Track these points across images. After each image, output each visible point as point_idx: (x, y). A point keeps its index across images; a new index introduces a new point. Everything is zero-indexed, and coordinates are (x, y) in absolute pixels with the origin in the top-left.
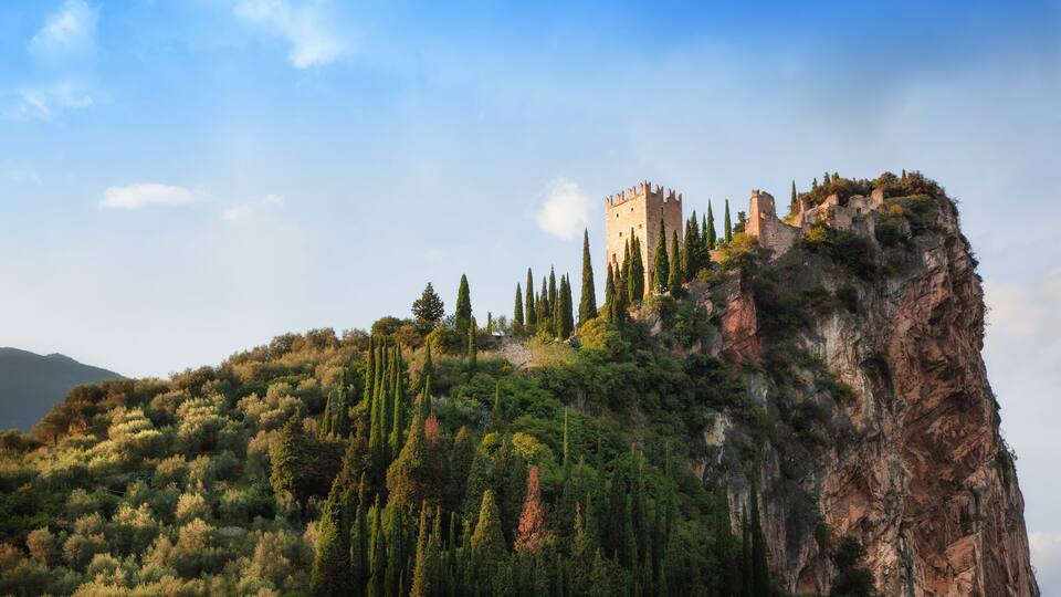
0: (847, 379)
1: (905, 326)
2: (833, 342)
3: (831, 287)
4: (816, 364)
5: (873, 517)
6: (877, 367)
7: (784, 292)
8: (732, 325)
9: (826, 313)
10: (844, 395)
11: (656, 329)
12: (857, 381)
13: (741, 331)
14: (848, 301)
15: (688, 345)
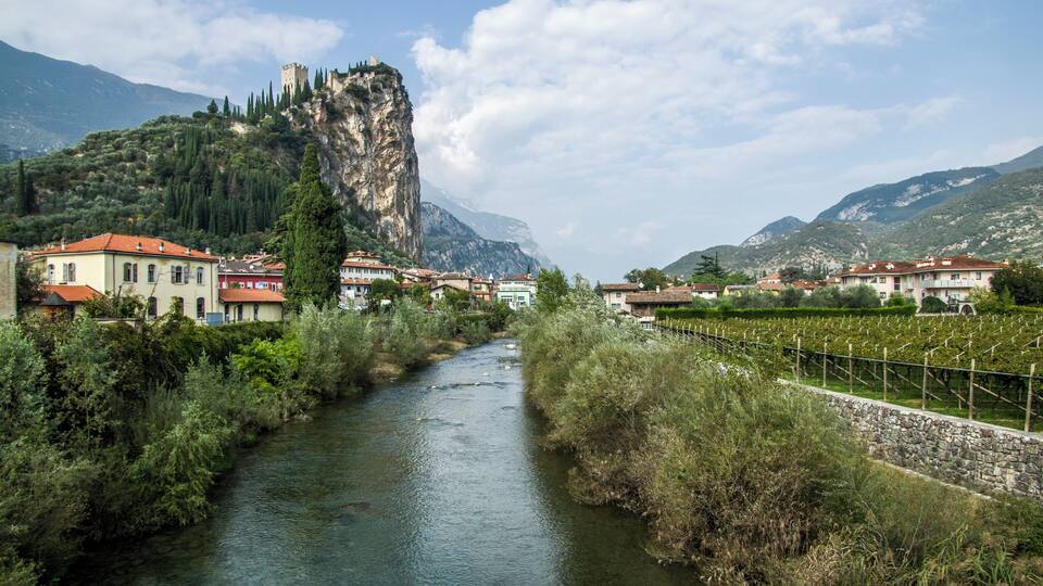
0: (356, 137)
1: (376, 119)
2: (353, 124)
3: (353, 106)
4: (345, 131)
5: (361, 180)
6: (367, 133)
7: (337, 106)
8: (317, 118)
9: (351, 114)
10: (354, 142)
11: (291, 119)
12: (359, 138)
13: (321, 120)
14: (359, 111)
15: (301, 125)
